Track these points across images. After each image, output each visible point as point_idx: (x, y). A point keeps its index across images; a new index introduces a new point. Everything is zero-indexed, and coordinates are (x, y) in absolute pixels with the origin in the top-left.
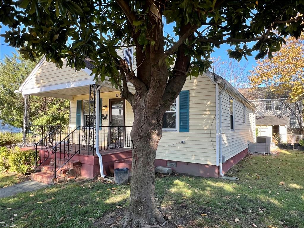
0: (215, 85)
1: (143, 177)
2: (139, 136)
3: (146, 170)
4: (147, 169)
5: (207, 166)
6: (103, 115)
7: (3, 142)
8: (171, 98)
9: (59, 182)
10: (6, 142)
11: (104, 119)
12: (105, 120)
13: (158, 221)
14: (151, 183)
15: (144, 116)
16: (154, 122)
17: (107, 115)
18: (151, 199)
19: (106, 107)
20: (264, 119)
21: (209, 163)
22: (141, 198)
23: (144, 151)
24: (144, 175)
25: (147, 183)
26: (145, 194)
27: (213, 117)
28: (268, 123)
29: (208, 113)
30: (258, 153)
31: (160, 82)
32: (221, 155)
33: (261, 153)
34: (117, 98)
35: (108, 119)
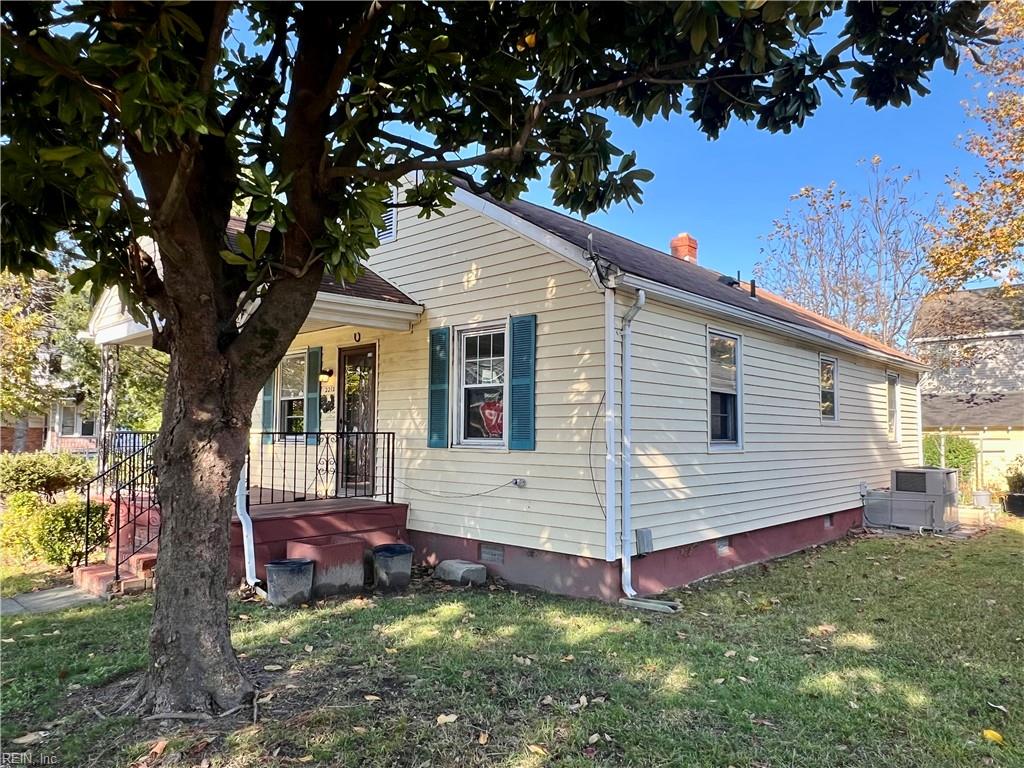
0: (604, 293)
1: (172, 573)
2: (165, 459)
3: (184, 554)
4: (187, 553)
5: (582, 563)
6: (325, 397)
7: (39, 478)
8: (263, 346)
9: (126, 592)
10: (48, 478)
11: (326, 411)
12: (329, 414)
13: (218, 702)
14: (199, 593)
15: (178, 400)
16: (204, 416)
17: (332, 397)
18: (198, 640)
19: (330, 373)
20: (1001, 403)
21: (586, 553)
22: (164, 632)
23: (177, 501)
24: (176, 567)
25: (187, 591)
26: (178, 623)
27: (597, 399)
28: (1012, 420)
29: (583, 387)
30: (898, 528)
31: (181, 305)
32: (631, 527)
33: (908, 529)
34: (357, 344)
35: (335, 410)
